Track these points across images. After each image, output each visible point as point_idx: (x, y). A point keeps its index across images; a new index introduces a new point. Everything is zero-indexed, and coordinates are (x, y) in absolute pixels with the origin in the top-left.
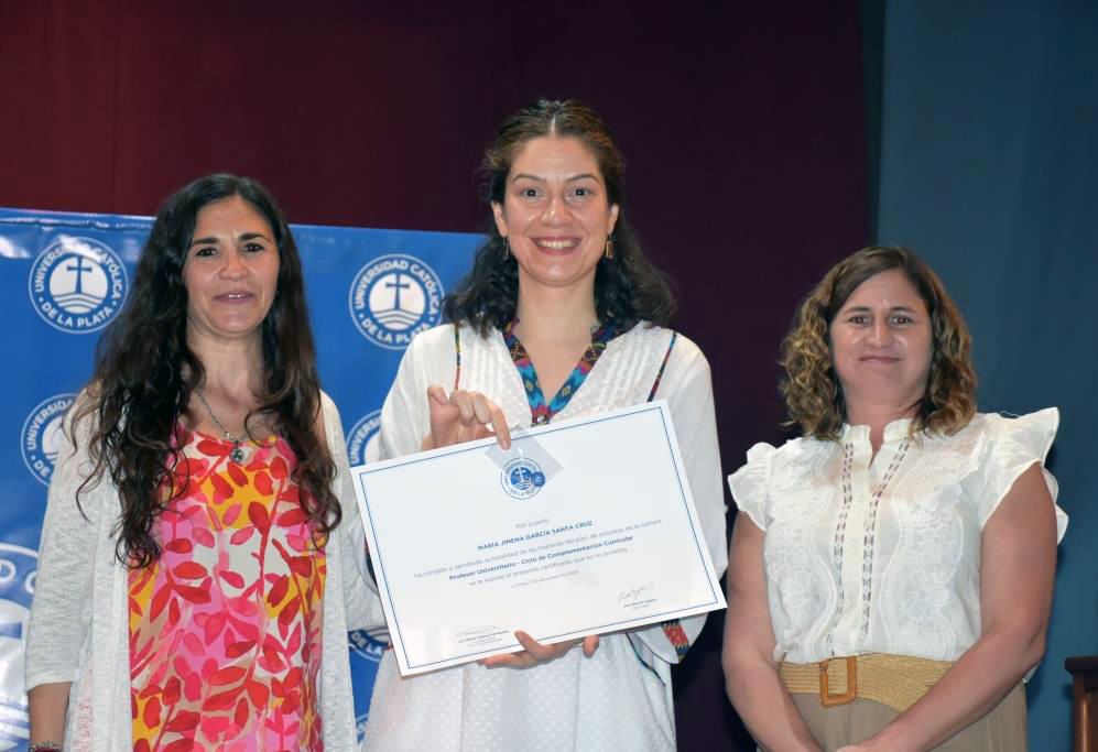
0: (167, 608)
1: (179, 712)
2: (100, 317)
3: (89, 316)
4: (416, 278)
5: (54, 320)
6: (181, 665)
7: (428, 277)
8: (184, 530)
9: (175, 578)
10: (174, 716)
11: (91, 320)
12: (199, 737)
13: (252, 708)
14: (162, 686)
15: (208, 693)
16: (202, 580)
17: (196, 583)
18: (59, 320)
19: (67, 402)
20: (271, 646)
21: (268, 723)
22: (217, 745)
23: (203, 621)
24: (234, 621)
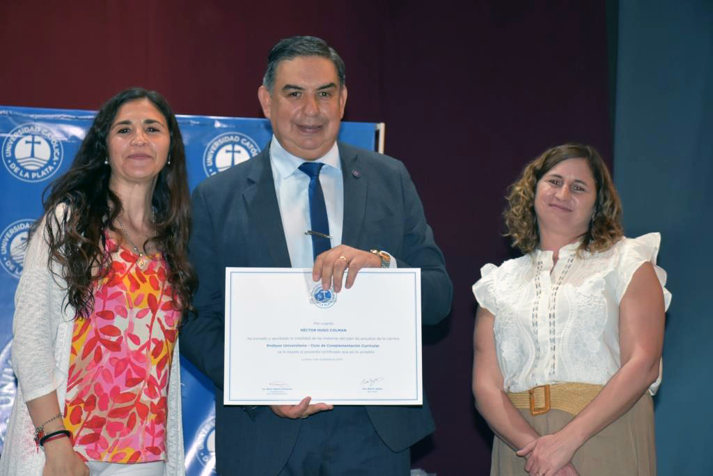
0: (93, 352)
1: (94, 416)
2: (46, 172)
3: (39, 171)
4: (245, 147)
5: (18, 174)
6: (98, 388)
7: (252, 146)
8: (111, 306)
9: (101, 335)
10: (90, 419)
11: (40, 174)
12: (104, 433)
13: (138, 419)
14: (85, 399)
15: (112, 406)
16: (117, 338)
17: (114, 339)
18: (21, 174)
19: (25, 224)
20: (151, 382)
21: (147, 429)
22: (114, 439)
23: (115, 362)
24: (132, 364)
